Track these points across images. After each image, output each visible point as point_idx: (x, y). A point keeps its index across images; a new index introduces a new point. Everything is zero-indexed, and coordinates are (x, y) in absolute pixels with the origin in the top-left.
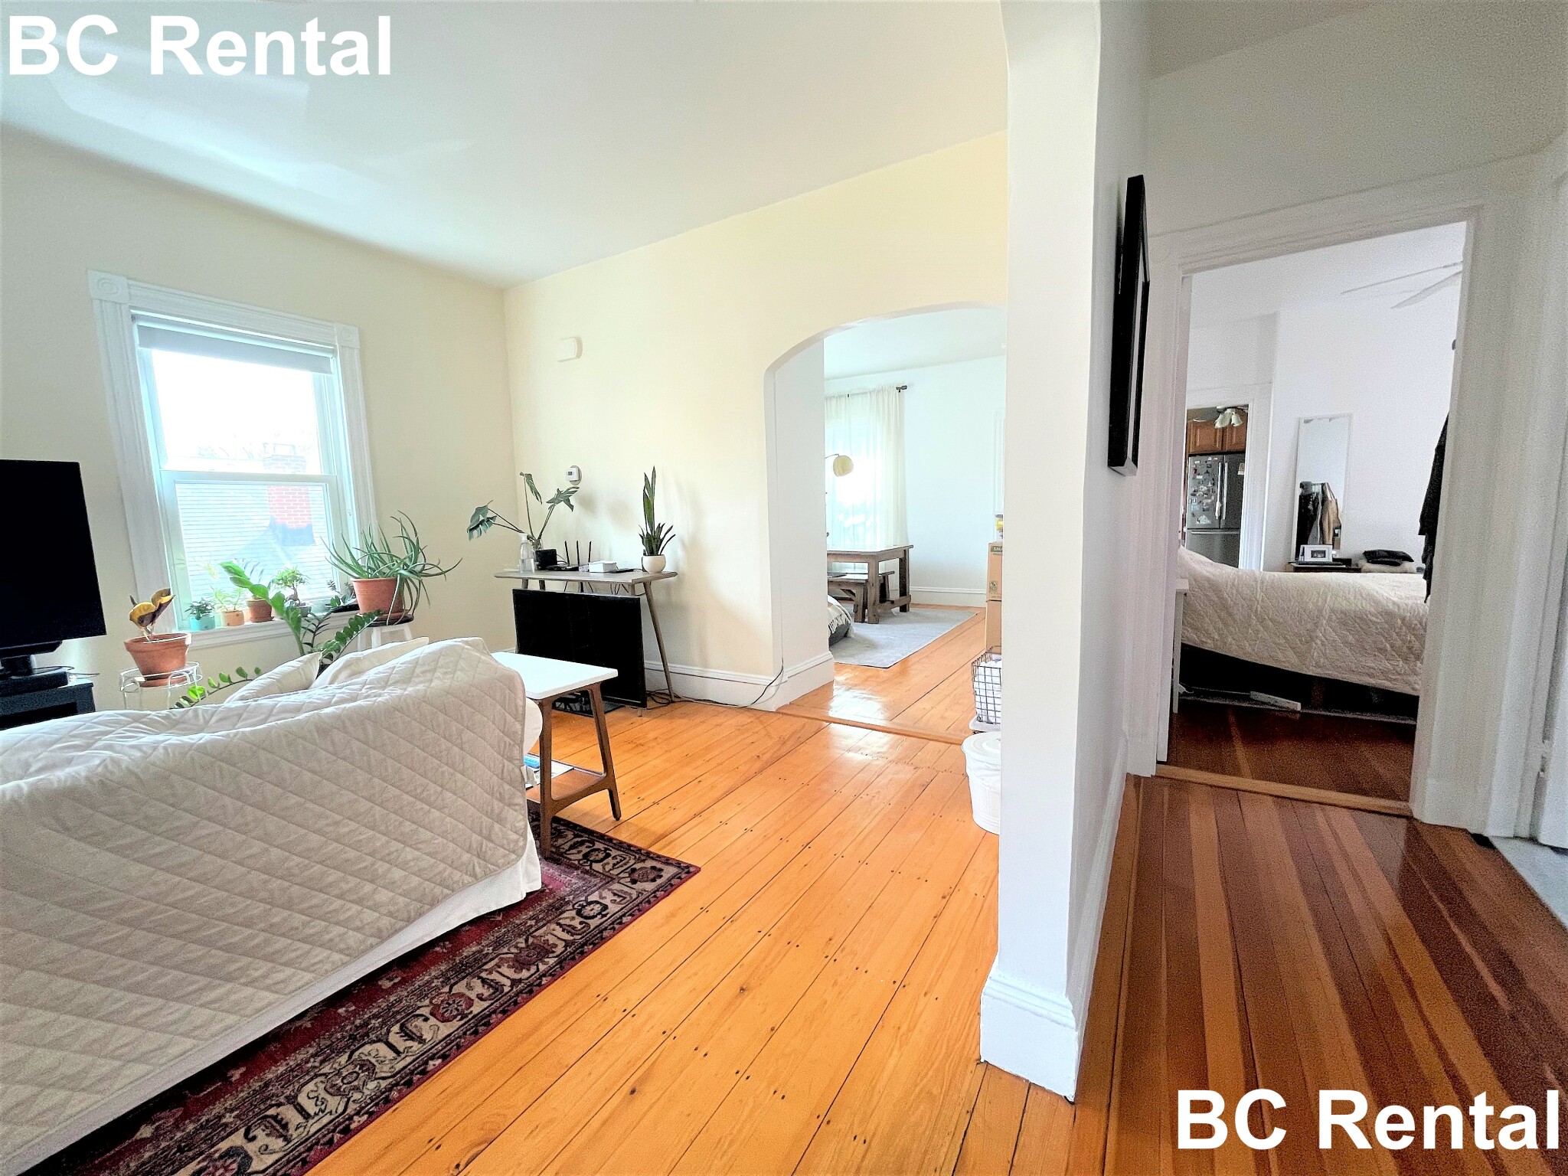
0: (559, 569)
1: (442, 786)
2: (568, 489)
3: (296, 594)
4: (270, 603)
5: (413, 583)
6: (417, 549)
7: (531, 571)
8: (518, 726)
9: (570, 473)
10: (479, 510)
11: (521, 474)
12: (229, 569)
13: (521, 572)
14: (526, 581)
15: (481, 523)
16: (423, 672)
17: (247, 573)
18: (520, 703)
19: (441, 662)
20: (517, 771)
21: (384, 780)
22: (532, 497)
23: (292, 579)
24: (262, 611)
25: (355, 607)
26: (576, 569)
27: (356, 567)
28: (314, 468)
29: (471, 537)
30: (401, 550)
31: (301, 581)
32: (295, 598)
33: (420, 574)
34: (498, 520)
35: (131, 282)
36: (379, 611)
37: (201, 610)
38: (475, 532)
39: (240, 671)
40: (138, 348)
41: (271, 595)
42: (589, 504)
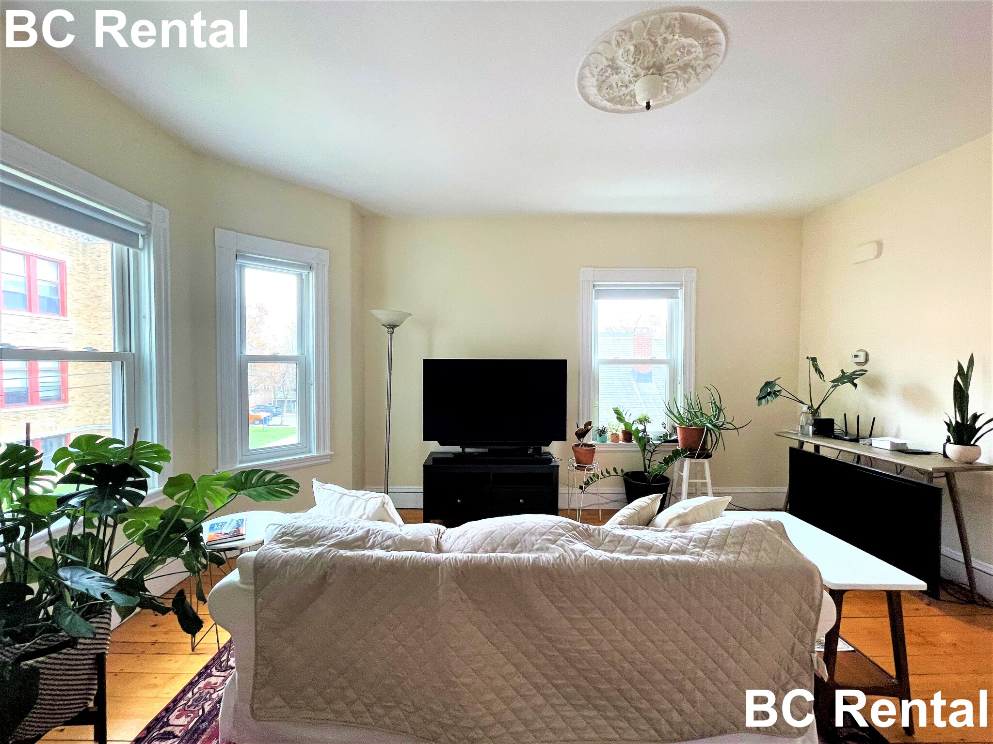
0: (837, 437)
1: (739, 643)
2: (855, 371)
3: (645, 428)
4: (632, 433)
5: (715, 434)
6: (720, 410)
7: (808, 435)
8: (812, 614)
9: (856, 356)
10: (767, 384)
11: (808, 358)
12: (617, 412)
13: (799, 435)
14: (802, 443)
15: (769, 394)
16: (734, 543)
17: (624, 415)
18: (817, 595)
19: (748, 538)
20: (807, 654)
21: (698, 622)
22: (815, 376)
23: (644, 420)
24: (628, 436)
25: (676, 441)
26: (856, 440)
27: (680, 418)
28: (662, 355)
29: (759, 404)
30: (709, 411)
31: (649, 422)
32: (644, 431)
33: (719, 428)
34: (783, 393)
35: (595, 269)
36: (691, 448)
37: (602, 432)
38: (763, 401)
39: (615, 469)
40: (594, 300)
41: (634, 428)
42: (876, 385)
